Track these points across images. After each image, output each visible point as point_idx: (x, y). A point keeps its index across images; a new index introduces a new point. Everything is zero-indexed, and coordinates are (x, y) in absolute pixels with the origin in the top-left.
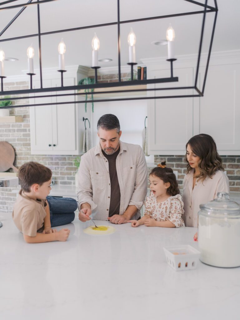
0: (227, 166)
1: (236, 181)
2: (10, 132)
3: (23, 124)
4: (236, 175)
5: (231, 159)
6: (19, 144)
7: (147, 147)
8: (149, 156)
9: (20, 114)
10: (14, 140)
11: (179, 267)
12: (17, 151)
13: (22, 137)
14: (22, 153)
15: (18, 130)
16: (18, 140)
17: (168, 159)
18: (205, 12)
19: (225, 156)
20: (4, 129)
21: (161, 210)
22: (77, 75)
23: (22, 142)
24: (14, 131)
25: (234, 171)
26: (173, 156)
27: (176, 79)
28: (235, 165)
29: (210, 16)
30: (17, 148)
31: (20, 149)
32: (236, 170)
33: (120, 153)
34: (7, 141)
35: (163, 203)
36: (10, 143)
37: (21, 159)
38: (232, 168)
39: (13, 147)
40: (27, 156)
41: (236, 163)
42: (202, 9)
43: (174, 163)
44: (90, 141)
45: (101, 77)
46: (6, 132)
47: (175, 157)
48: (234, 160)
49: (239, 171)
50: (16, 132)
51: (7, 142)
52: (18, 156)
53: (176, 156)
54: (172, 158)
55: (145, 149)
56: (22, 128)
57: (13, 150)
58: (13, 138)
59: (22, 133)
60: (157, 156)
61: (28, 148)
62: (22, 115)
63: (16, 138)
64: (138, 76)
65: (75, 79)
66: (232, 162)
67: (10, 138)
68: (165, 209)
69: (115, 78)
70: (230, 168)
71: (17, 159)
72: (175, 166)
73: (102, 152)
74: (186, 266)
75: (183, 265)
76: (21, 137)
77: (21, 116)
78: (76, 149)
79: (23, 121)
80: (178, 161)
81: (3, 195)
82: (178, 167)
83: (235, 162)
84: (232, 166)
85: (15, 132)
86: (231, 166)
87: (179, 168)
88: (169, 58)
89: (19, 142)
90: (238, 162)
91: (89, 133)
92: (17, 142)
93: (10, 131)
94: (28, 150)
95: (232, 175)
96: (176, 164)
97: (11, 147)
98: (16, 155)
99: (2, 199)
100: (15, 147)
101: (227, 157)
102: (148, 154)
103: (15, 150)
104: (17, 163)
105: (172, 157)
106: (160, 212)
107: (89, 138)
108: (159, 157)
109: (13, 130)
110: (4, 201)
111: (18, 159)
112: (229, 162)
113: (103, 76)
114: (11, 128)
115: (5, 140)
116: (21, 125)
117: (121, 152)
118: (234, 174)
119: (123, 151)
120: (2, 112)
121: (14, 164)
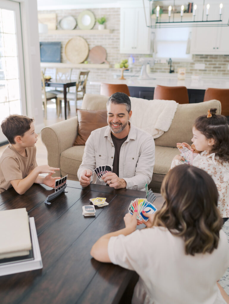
2: (103, 40)
3: (112, 35)
6: (109, 47)
8: (189, 54)
9: (111, 28)
14: (111, 53)
15: (108, 39)
16: (109, 45)
17: (200, 57)
20: (100, 38)
23: (111, 46)
24: (106, 39)
27: (222, 21)
31: (109, 50)
33: (126, 142)
37: (110, 56)
39: (105, 49)
46: (100, 40)
47: (204, 56)
56: (112, 37)
59: (111, 41)
60: (194, 55)
63: (107, 44)
67: (103, 43)
71: (107, 56)
73: (110, 135)
76: (111, 43)
79: (112, 33)
80: (206, 58)
88: (220, 14)
92: (107, 46)
94: (115, 51)
97: (103, 49)
98: (107, 54)
103: (106, 51)
105: (202, 56)
114: (104, 37)
117: (128, 140)
119: (129, 140)
120: (100, 27)
121: (106, 59)
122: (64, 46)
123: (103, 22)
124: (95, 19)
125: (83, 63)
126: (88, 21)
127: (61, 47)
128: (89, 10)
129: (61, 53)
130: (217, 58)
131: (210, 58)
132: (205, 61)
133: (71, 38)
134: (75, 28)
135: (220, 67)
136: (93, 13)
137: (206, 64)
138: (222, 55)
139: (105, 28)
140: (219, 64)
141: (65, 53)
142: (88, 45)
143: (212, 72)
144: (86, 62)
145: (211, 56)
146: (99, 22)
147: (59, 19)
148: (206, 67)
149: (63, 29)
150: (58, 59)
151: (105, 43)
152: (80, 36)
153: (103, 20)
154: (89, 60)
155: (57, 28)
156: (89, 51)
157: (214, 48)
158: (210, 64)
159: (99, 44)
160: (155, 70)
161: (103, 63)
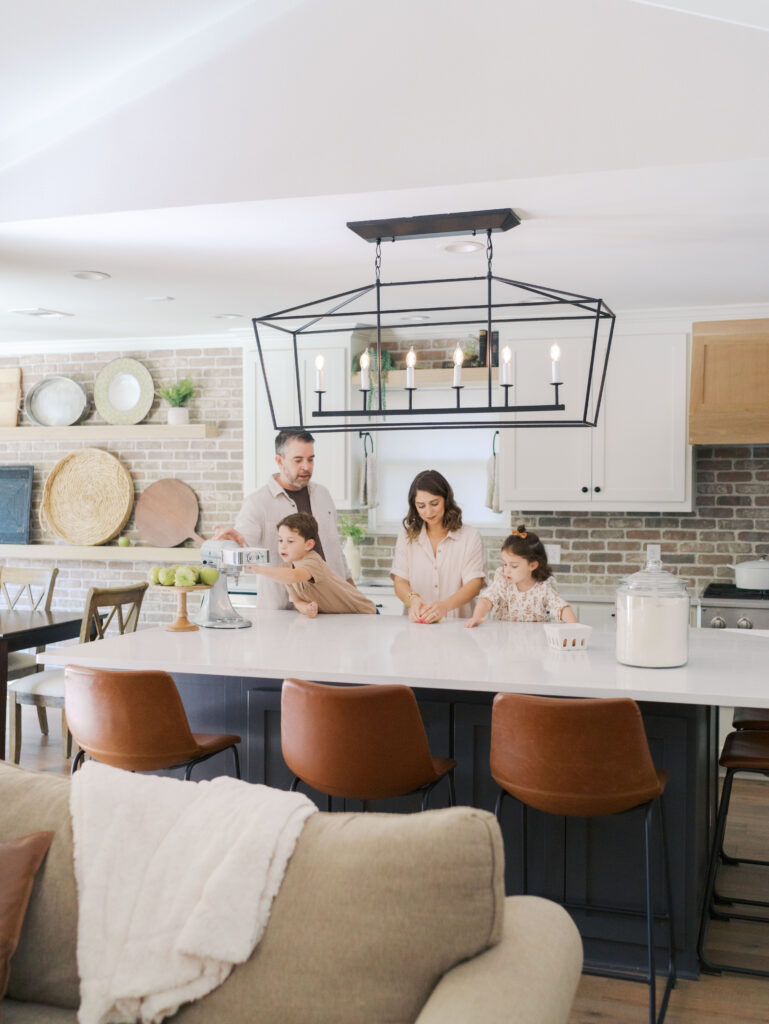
0: (661, 534)
1: (679, 566)
2: (188, 458)
3: (218, 441)
4: (679, 553)
5: (669, 520)
6: (208, 485)
7: (498, 495)
8: (500, 512)
9: (213, 420)
10: (196, 476)
11: (565, 645)
12: (202, 502)
13: (216, 470)
14: (215, 506)
15: (206, 455)
16: (206, 476)
17: (540, 519)
18: (598, 318)
19: (657, 514)
20: (174, 451)
21: (526, 603)
22: (352, 342)
23: (214, 482)
24: (197, 456)
25: (675, 545)
26: (551, 513)
27: (562, 408)
28: (678, 533)
29: (605, 324)
30: (204, 495)
31: (210, 497)
32: (679, 543)
34: (179, 477)
35: (529, 592)
36: (187, 482)
37: (211, 518)
38: (672, 538)
39: (193, 491)
40: (228, 512)
41: (680, 529)
42: (595, 314)
43: (554, 528)
44: (374, 481)
45: (399, 346)
46: (176, 458)
47: (554, 516)
48: (675, 523)
49: (685, 544)
50: (201, 460)
51: (179, 481)
52: (205, 513)
53: (557, 513)
54: (547, 518)
55: (494, 497)
56: (217, 450)
57: (194, 497)
58: (193, 471)
59: (216, 461)
60: (517, 512)
61: (229, 495)
62: (218, 420)
63: (202, 472)
64: (481, 348)
65: (346, 350)
66: (671, 526)
67: (188, 471)
68: (532, 601)
69: (429, 348)
70: (668, 539)
71: (202, 518)
72: (554, 534)
74: (574, 645)
75: (569, 643)
76: (213, 469)
77: (215, 422)
78: (346, 497)
79: (218, 434)
80: (561, 525)
81: (167, 600)
82: (560, 537)
83: (677, 526)
84: (672, 535)
85: (198, 458)
86: (670, 535)
87: (564, 540)
88: (554, 381)
89: (207, 481)
90: (683, 527)
91: (372, 464)
92: (202, 480)
93: (187, 456)
94: (229, 499)
95: (673, 554)
96: (557, 531)
97: (189, 491)
98: (200, 509)
99: (164, 609)
100: (197, 492)
101: (661, 517)
102: (500, 509)
103: (198, 499)
104: (203, 528)
105: (549, 516)
106: (525, 607)
107: (373, 474)
108: (521, 516)
109: (194, 453)
110: (166, 613)
111: (205, 520)
112: (666, 526)
113: (403, 342)
114: (189, 450)
115: (174, 477)
116: (214, 443)
118: (676, 551)
120: (173, 415)
121: (197, 529)
122: (44, 482)
123: (183, 398)
124: (156, 386)
125: (110, 542)
126: (129, 393)
127: (35, 486)
128: (135, 357)
129: (33, 505)
130: (602, 523)
131: (577, 522)
132: (561, 534)
133: (70, 452)
134: (85, 418)
135: (618, 558)
136: (149, 366)
137: (564, 546)
138: (622, 514)
139: (193, 418)
140: (614, 546)
141: (48, 505)
142: (133, 476)
143: (589, 575)
144: (121, 540)
145: (582, 517)
146: (170, 398)
147: (29, 386)
148: (563, 557)
149: (40, 422)
150: (23, 529)
151: (196, 471)
152: (103, 448)
153: (183, 391)
154: (135, 530)
155: (20, 420)
156: (136, 497)
157: (585, 490)
158: (576, 546)
159: (173, 473)
160: (377, 567)
161: (186, 543)
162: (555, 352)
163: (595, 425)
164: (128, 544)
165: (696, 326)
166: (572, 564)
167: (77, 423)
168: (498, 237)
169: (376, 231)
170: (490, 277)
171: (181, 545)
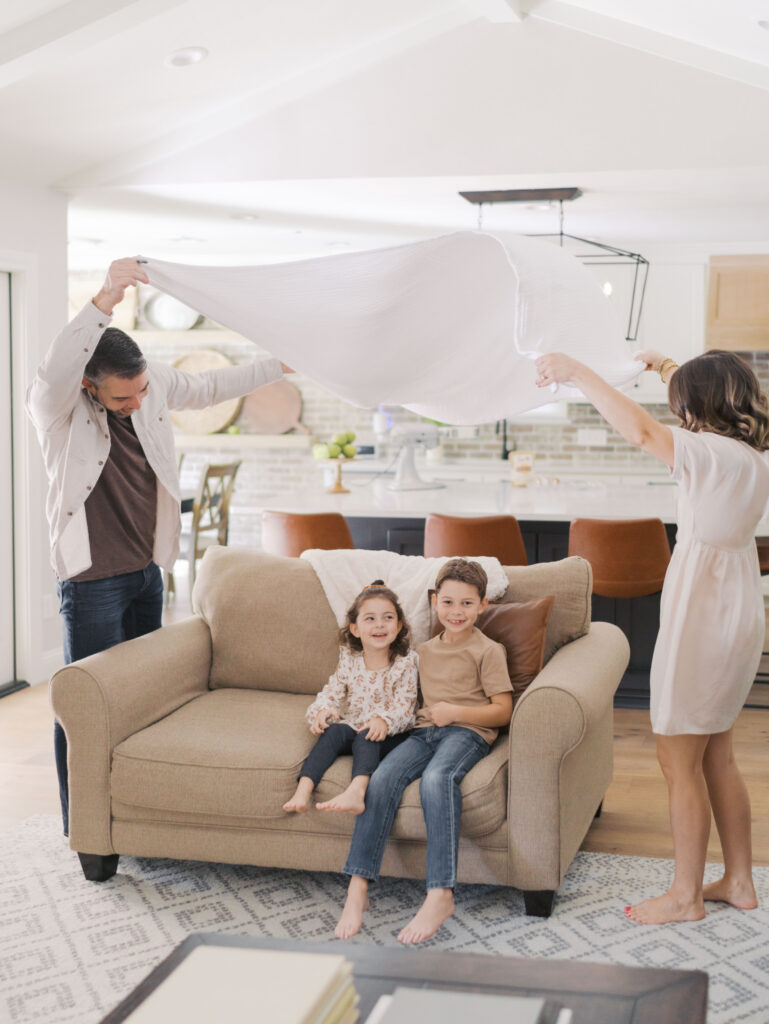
12: (304, 397)
18: (638, 264)
30: (306, 391)
31: (311, 393)
37: (312, 410)
39: (296, 388)
40: (327, 405)
42: (636, 261)
52: (308, 406)
57: (297, 393)
71: (304, 410)
97: (293, 388)
98: (302, 403)
100: (300, 388)
103: (300, 394)
104: (306, 419)
108: (575, 407)
111: (307, 412)
121: (300, 419)
125: (223, 431)
133: (183, 353)
134: (197, 325)
138: (655, 405)
143: (629, 454)
144: (232, 430)
147: (145, 296)
148: (609, 440)
149: (156, 327)
152: (214, 349)
154: (243, 421)
155: (137, 324)
160: (456, 450)
161: (291, 431)
162: (608, 289)
163: (635, 339)
164: (238, 433)
165: (713, 258)
166: (616, 445)
167: (193, 328)
168: (567, 204)
169: (478, 198)
170: (562, 234)
171: (286, 433)
